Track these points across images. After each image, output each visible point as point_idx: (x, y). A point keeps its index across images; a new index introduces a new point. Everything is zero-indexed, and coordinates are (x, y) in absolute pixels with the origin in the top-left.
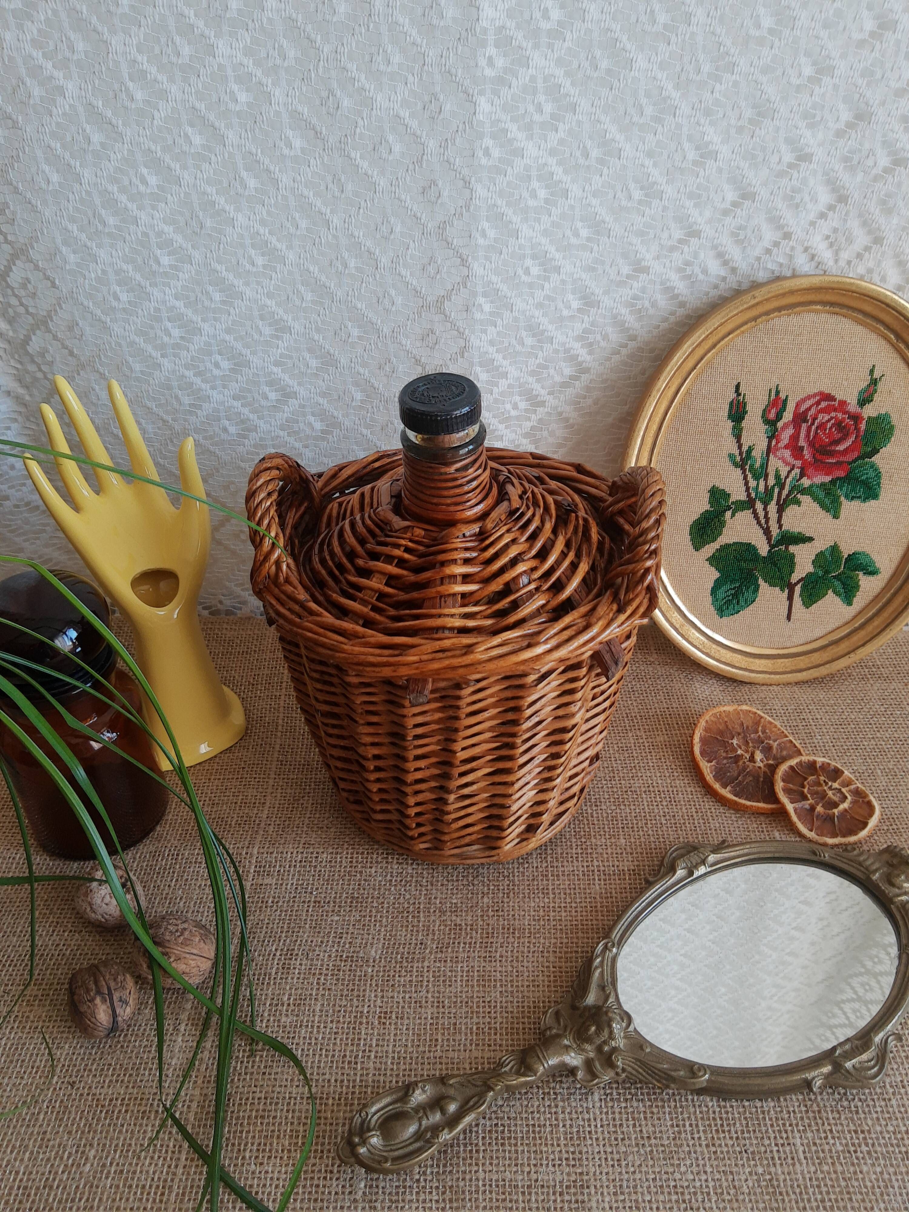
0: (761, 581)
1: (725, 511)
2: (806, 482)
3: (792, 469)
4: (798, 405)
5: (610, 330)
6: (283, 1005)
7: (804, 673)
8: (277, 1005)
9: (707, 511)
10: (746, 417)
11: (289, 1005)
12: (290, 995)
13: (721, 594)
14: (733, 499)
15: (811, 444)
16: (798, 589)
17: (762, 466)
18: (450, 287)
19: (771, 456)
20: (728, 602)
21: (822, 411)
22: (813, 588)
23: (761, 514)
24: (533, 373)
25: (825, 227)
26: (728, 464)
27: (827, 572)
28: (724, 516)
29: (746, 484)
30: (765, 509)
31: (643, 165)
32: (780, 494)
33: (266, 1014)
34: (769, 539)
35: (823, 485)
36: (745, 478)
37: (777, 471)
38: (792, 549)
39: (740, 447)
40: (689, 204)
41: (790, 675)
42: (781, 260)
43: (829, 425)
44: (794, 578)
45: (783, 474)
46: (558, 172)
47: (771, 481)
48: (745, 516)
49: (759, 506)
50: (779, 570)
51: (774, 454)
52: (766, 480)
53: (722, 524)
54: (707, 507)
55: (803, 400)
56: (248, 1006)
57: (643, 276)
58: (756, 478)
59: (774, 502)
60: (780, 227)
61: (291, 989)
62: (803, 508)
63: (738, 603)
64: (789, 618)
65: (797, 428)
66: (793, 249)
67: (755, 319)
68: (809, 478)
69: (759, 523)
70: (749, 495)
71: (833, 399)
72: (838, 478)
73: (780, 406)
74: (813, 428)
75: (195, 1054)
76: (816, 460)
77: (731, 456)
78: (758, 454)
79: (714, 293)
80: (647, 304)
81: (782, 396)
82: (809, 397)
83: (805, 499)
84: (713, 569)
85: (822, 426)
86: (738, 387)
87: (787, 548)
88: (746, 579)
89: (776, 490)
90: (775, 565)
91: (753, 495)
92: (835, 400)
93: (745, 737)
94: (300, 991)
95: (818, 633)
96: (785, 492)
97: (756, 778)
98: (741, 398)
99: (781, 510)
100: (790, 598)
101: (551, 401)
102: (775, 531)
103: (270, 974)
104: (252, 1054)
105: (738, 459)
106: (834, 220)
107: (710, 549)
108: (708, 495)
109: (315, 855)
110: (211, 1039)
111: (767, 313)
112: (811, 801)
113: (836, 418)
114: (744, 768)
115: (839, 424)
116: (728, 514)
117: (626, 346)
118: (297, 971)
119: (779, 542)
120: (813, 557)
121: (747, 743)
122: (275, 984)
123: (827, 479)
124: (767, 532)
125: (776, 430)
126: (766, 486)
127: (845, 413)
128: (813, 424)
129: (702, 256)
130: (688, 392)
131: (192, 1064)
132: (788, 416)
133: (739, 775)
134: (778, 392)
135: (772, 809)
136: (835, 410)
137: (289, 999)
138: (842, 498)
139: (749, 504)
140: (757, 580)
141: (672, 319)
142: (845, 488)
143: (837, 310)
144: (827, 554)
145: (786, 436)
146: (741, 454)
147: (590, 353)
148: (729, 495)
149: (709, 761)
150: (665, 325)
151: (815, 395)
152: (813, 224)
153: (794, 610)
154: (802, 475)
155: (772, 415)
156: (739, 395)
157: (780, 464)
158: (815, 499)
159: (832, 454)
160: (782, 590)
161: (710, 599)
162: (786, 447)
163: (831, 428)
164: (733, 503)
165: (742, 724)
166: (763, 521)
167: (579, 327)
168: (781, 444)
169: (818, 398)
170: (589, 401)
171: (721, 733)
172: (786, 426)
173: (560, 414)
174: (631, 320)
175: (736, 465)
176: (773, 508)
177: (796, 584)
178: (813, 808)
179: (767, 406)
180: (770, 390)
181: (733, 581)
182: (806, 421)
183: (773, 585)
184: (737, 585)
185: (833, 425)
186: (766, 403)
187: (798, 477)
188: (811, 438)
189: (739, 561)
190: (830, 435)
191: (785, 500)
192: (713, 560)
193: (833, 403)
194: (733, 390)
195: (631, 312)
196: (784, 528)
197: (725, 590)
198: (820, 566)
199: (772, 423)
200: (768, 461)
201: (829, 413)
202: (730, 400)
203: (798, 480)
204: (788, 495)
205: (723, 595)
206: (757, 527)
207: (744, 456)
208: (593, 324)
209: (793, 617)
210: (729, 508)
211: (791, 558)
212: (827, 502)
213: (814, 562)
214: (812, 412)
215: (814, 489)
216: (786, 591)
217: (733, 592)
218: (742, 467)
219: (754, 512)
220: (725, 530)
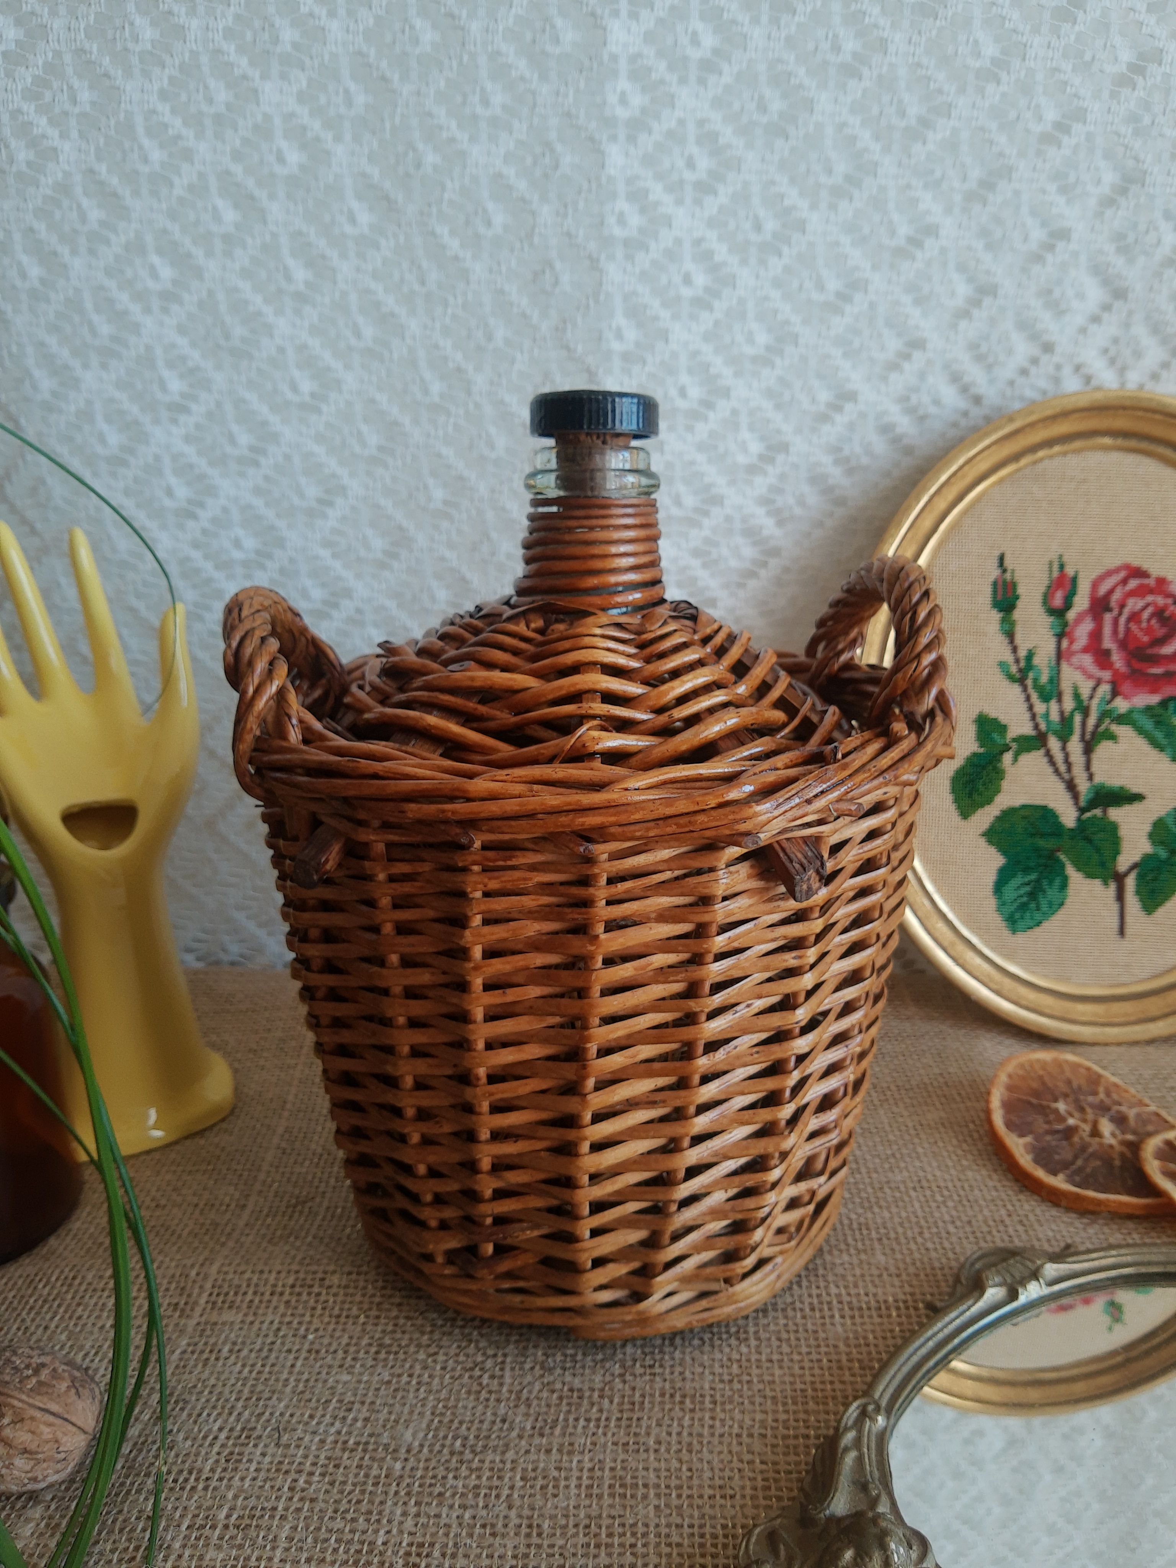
0: (1070, 871)
1: (1002, 753)
2: (1121, 705)
3: (1098, 684)
4: (1095, 585)
9: (974, 754)
10: (1019, 604)
13: (1009, 893)
14: (1012, 732)
15: (1123, 644)
16: (1130, 882)
17: (1051, 680)
19: (1064, 666)
20: (1023, 907)
21: (1132, 594)
22: (1155, 879)
23: (1059, 757)
25: (1100, 335)
26: (999, 678)
27: (1173, 852)
28: (1000, 761)
29: (1031, 708)
30: (1064, 748)
31: (837, 244)
32: (1084, 724)
34: (1075, 796)
35: (1148, 709)
36: (1028, 699)
37: (1076, 688)
38: (1115, 814)
39: (1015, 650)
43: (1146, 615)
44: (1124, 862)
45: (1085, 692)
46: (721, 250)
47: (1069, 704)
48: (1034, 760)
49: (1054, 743)
50: (1098, 850)
51: (1068, 660)
52: (1060, 700)
53: (1000, 774)
54: (974, 747)
55: (1101, 579)
58: (1045, 698)
59: (1076, 737)
62: (1123, 745)
63: (1038, 909)
64: (1122, 932)
65: (1098, 620)
68: (1125, 698)
69: (1057, 771)
70: (1036, 727)
71: (1145, 574)
72: (1170, 698)
73: (1068, 586)
74: (1122, 620)
76: (1134, 671)
77: (1002, 665)
78: (1043, 660)
81: (1070, 571)
82: (1109, 573)
83: (1124, 732)
84: (993, 850)
85: (1134, 617)
86: (1002, 558)
87: (1105, 812)
88: (1046, 866)
89: (1078, 718)
90: (1091, 841)
91: (1043, 727)
92: (1149, 576)
96: (1092, 721)
98: (1008, 576)
99: (1088, 750)
100: (1120, 897)
102: (1083, 786)
105: (1014, 669)
106: (1111, 325)
107: (985, 817)
108: (974, 728)
111: (1033, 449)
113: (1154, 604)
115: (1159, 613)
116: (1007, 757)
119: (1093, 803)
120: (1148, 828)
123: (1154, 699)
124: (1071, 786)
125: (1066, 624)
126: (1062, 713)
127: (1167, 595)
128: (1120, 614)
132: (1081, 602)
134: (1062, 567)
136: (1151, 591)
139: (1038, 741)
140: (1063, 867)
144: (1170, 823)
145: (1083, 632)
146: (1017, 661)
148: (1005, 726)
151: (1117, 570)
153: (1129, 919)
154: (1115, 693)
155: (1058, 600)
156: (1005, 571)
157: (1078, 677)
158: (1141, 731)
159: (1157, 660)
160: (1106, 883)
161: (991, 902)
162: (1085, 650)
163: (1149, 620)
164: (1014, 740)
166: (1062, 768)
167: (761, 484)
168: (1077, 646)
169: (1122, 574)
172: (1079, 619)
174: (835, 474)
175: (1011, 678)
176: (1075, 746)
177: (1126, 874)
179: (1048, 587)
180: (1051, 564)
181: (1026, 870)
182: (1110, 610)
183: (1090, 875)
184: (1033, 876)
185: (1153, 615)
186: (1046, 582)
187: (1108, 697)
188: (1121, 635)
189: (1032, 835)
190: (1149, 631)
191: (1094, 734)
192: (992, 835)
193: (1146, 581)
194: (996, 563)
195: (837, 462)
196: (1097, 779)
197: (1015, 888)
198: (1162, 843)
199: (1058, 613)
200: (1059, 672)
201: (1143, 596)
202: (992, 578)
203: (1109, 702)
204: (1097, 726)
205: (1014, 895)
206: (1054, 778)
207: (1022, 664)
208: (782, 477)
209: (1129, 930)
210: (1007, 748)
211: (1113, 828)
212: (1159, 735)
213: (1151, 836)
214: (1117, 596)
215: (1136, 716)
216: (1113, 886)
217: (1028, 889)
218: (1021, 680)
219: (1048, 754)
220: (1005, 784)
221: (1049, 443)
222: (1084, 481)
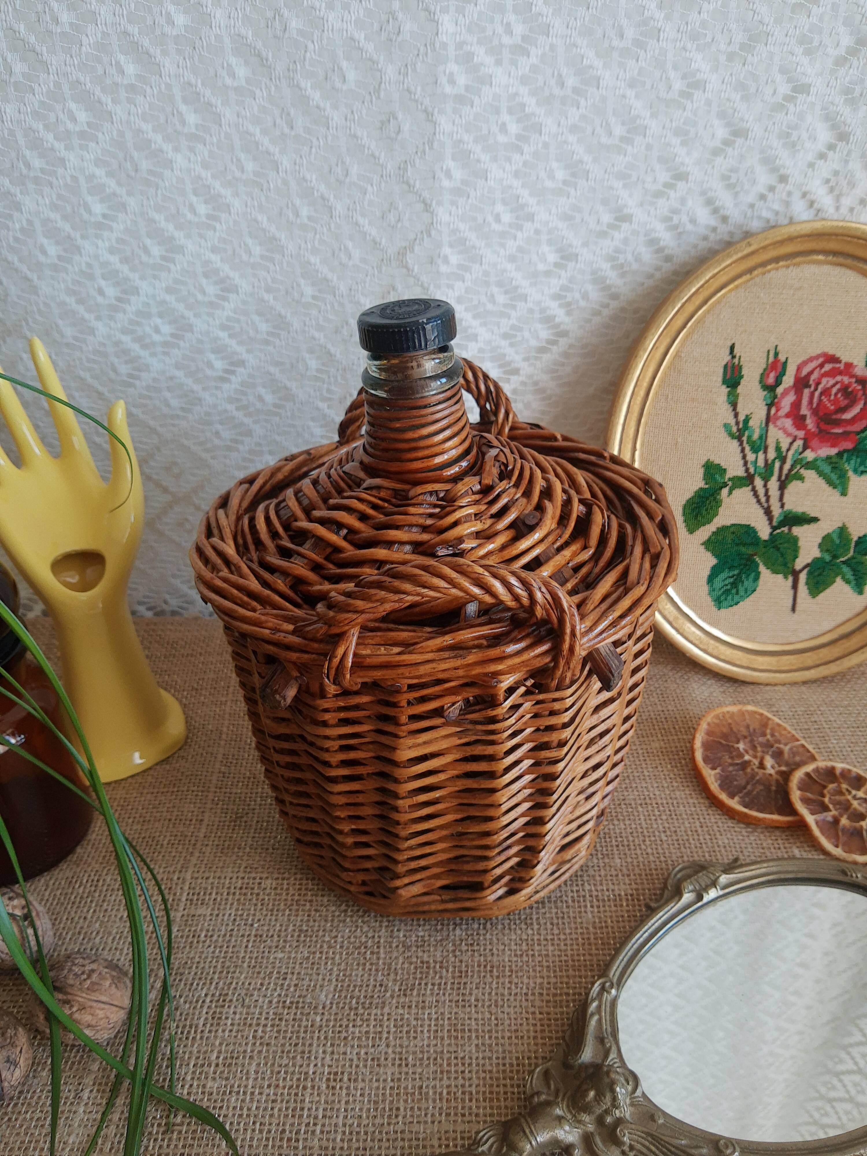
0: (762, 568)
1: (721, 488)
2: (809, 455)
3: (794, 441)
4: (799, 368)
5: (589, 287)
6: (209, 1065)
7: (813, 671)
8: (203, 1065)
9: (701, 489)
10: (742, 382)
11: (217, 1065)
12: (220, 1052)
13: (718, 582)
14: (730, 474)
15: (815, 412)
16: (803, 577)
17: (761, 437)
18: (412, 236)
19: (771, 426)
20: (727, 592)
21: (826, 374)
22: (819, 575)
23: (761, 492)
24: (505, 336)
25: (824, 169)
26: (723, 435)
27: (835, 557)
28: (719, 494)
29: (744, 457)
30: (765, 486)
31: (624, 96)
32: (781, 469)
33: (189, 1078)
34: (770, 519)
35: (829, 458)
36: (743, 450)
37: (778, 443)
38: (797, 531)
39: (736, 415)
40: (676, 141)
41: (796, 674)
42: (776, 207)
43: (834, 390)
44: (799, 564)
45: (784, 446)
46: (531, 104)
47: (772, 454)
48: (743, 494)
49: (759, 482)
50: (782, 555)
51: (774, 423)
52: (765, 452)
53: (718, 503)
54: (701, 484)
55: (805, 363)
56: (167, 1067)
57: (625, 226)
58: (755, 450)
59: (775, 478)
60: (774, 170)
61: (221, 1044)
62: (807, 483)
63: (737, 593)
64: (793, 609)
65: (799, 394)
66: (790, 194)
67: (750, 271)
68: (813, 450)
69: (759, 501)
70: (747, 470)
71: (837, 360)
72: (845, 451)
73: (779, 369)
74: (817, 394)
75: (99, 1129)
76: (821, 431)
77: (726, 426)
78: (756, 423)
79: (703, 245)
80: (630, 257)
81: (782, 358)
82: (811, 359)
83: (810, 474)
84: (709, 554)
85: (826, 392)
86: (732, 348)
87: (790, 530)
88: (746, 565)
89: (777, 465)
90: (778, 549)
91: (752, 470)
92: (840, 362)
93: (752, 741)
94: (231, 1048)
95: (827, 626)
96: (787, 467)
97: (768, 788)
98: (736, 361)
99: (782, 487)
100: (795, 587)
101: (526, 368)
102: (777, 511)
103: (197, 1026)
104: (169, 1128)
105: (734, 429)
106: (834, 161)
107: (705, 532)
108: (702, 471)
109: (258, 881)
110: (119, 1110)
111: (763, 264)
112: (834, 812)
113: (842, 382)
114: (753, 776)
115: (845, 390)
116: (725, 491)
117: (607, 306)
118: (229, 1022)
119: (782, 523)
120: (819, 540)
121: (754, 748)
122: (202, 1038)
123: (834, 451)
124: (768, 512)
125: (775, 397)
126: (766, 461)
127: (852, 376)
128: (816, 389)
129: (690, 203)
130: (677, 355)
131: (93, 1142)
132: (788, 380)
133: (748, 783)
134: (776, 354)
135: (789, 822)
136: (841, 373)
137: (218, 1058)
138: (850, 474)
139: (748, 480)
140: (757, 566)
141: (658, 275)
142: (853, 462)
143: (841, 260)
144: (835, 537)
145: (786, 404)
146: (737, 423)
147: (569, 313)
148: (725, 470)
149: (713, 768)
150: (650, 283)
151: (817, 357)
152: (811, 165)
153: (799, 600)
154: (805, 447)
155: (771, 380)
156: (734, 357)
157: (780, 435)
158: (821, 474)
159: (839, 423)
160: (786, 577)
161: (705, 589)
162: (787, 416)
163: (836, 394)
164: (730, 479)
165: (748, 727)
166: (763, 499)
167: (555, 284)
168: (782, 413)
169: (821, 360)
170: (568, 369)
171: (725, 736)
172: (786, 392)
173: (536, 383)
174: (612, 276)
175: (732, 436)
176: (773, 484)
177: (801, 571)
178: (836, 821)
179: (765, 370)
180: (769, 351)
181: (731, 568)
182: (808, 386)
183: (775, 572)
184: (736, 572)
185: (839, 390)
186: (764, 366)
187: (801, 450)
188: (815, 405)
189: (737, 545)
190: (835, 402)
191: (787, 476)
192: (709, 544)
193: (838, 365)
194: (728, 351)
195: (613, 267)
196: (786, 507)
197: (723, 579)
198: (827, 551)
199: (770, 389)
200: (767, 431)
201: (834, 377)
202: (724, 363)
203: (801, 453)
204: (790, 470)
205: (721, 584)
206: (757, 506)
207: (741, 426)
208: (571, 280)
209: (798, 608)
210: (725, 485)
211: (795, 541)
212: (834, 477)
213: (820, 546)
214: (815, 376)
215: (819, 463)
216: (791, 579)
217: (732, 580)
218: (739, 439)
219: (754, 490)
220: (721, 510)
221: (776, 260)
222: (800, 288)
